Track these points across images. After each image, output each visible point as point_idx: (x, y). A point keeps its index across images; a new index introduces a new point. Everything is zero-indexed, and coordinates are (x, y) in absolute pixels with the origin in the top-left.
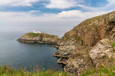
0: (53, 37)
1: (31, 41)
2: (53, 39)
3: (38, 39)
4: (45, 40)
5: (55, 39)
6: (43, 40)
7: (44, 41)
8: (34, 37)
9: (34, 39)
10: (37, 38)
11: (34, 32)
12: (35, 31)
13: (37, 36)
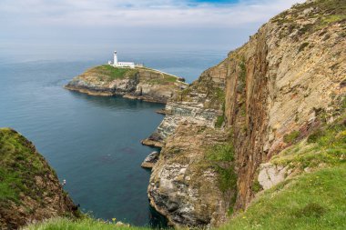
0: (167, 83)
1: (103, 91)
2: (167, 89)
3: (122, 87)
4: (144, 91)
5: (175, 90)
6: (138, 90)
7: (141, 94)
8: (111, 80)
9: (111, 86)
10: (121, 84)
11: (116, 64)
12: (119, 61)
13: (122, 78)
